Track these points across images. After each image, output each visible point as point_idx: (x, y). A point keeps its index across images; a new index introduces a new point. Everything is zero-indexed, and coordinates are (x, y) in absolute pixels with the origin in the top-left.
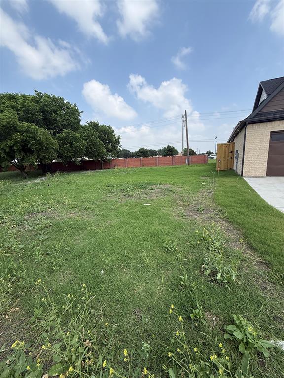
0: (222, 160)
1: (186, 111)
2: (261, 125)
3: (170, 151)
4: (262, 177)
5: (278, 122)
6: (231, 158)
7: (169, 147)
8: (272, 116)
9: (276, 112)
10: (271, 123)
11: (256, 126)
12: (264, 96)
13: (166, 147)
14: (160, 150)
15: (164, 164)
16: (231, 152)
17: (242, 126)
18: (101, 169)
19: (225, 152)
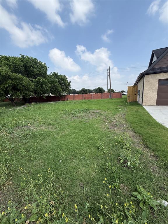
0: (131, 96)
1: (109, 67)
2: (153, 75)
3: (100, 90)
4: (154, 106)
5: (163, 74)
6: (136, 95)
7: (99, 88)
8: (159, 70)
9: (162, 68)
10: (159, 74)
11: (150, 76)
12: (155, 59)
13: (98, 88)
14: (94, 90)
15: (97, 98)
16: (136, 91)
17: (142, 76)
18: (59, 101)
19: (132, 91)
